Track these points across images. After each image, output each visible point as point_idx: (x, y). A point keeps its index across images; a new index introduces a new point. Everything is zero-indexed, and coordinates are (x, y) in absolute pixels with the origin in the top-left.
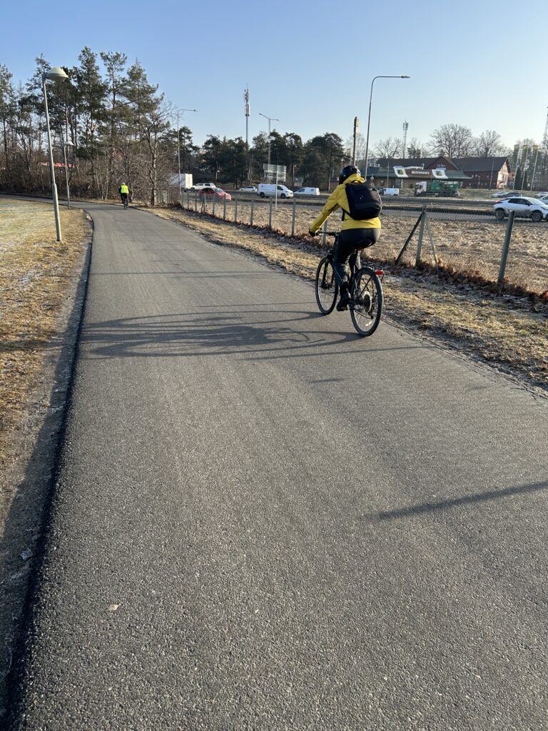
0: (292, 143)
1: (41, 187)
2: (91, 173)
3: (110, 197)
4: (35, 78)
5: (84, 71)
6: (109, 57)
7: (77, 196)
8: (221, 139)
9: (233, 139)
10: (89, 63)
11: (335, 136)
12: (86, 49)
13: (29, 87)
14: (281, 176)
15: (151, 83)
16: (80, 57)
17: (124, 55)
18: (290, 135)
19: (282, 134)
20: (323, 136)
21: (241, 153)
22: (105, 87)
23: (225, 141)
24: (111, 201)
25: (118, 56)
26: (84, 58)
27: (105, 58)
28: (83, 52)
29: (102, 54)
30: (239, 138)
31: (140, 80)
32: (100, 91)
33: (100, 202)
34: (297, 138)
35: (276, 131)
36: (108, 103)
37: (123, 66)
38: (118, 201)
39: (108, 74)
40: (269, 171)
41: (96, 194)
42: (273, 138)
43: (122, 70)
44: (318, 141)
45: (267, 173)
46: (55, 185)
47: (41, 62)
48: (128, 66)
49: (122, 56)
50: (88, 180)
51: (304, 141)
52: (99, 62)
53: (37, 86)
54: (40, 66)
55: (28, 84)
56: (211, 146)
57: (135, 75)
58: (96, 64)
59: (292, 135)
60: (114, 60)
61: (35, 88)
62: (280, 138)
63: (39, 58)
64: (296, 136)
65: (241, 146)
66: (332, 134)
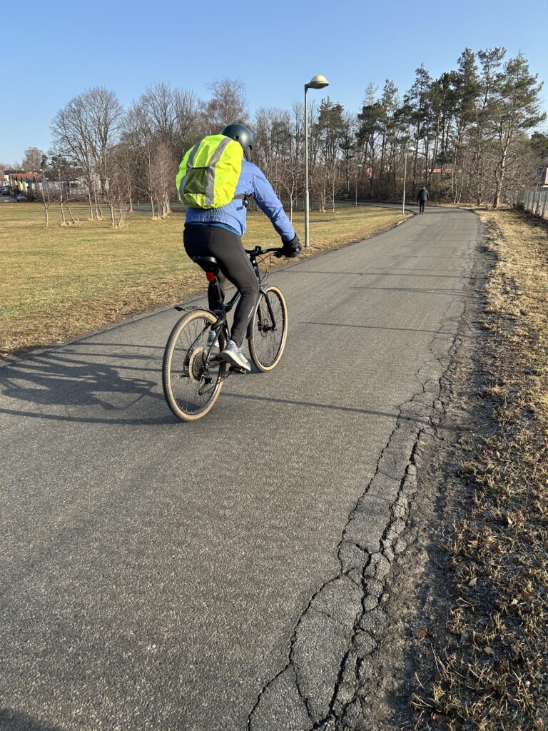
4: (414, 89)
6: (487, 54)
7: (433, 201)
10: (468, 64)
12: (467, 50)
13: (406, 99)
16: (460, 59)
25: (497, 50)
27: (482, 56)
29: (480, 53)
38: (470, 204)
47: (421, 71)
49: (501, 50)
54: (419, 76)
57: (513, 67)
60: (491, 57)
61: (413, 98)
63: (420, 68)
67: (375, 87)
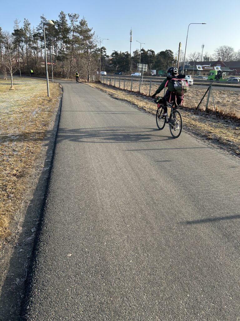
0: (150, 54)
1: (41, 73)
2: (62, 67)
3: (70, 78)
4: (40, 25)
5: (61, 22)
6: (72, 15)
7: (56, 77)
8: (119, 52)
9: (124, 52)
10: (63, 18)
11: (170, 51)
12: (62, 12)
13: (37, 29)
14: (145, 69)
15: (89, 27)
16: (59, 15)
17: (78, 14)
18: (150, 50)
19: (146, 50)
20: (165, 51)
21: (127, 59)
22: (70, 29)
23: (120, 53)
24: (71, 79)
25: (76, 15)
26: (61, 16)
27: (70, 16)
28: (61, 13)
29: (68, 14)
30: (127, 52)
31: (85, 26)
32: (67, 31)
33: (66, 80)
34: (153, 52)
35: (144, 49)
36: (70, 36)
37: (77, 20)
38: (73, 79)
39: (71, 23)
40: (140, 67)
41: (64, 77)
42: (142, 52)
43: (77, 21)
44: (162, 53)
45: (139, 68)
46: (48, 72)
47: (43, 18)
48: (79, 20)
49: (77, 15)
50: (61, 70)
51: (156, 53)
52: (67, 18)
53: (41, 28)
54: (42, 20)
55: (37, 28)
56: (114, 55)
57: (83, 23)
58: (66, 19)
59: (151, 51)
60: (74, 17)
61: (40, 29)
62: (145, 52)
63: (42, 16)
64: (152, 51)
65: (128, 55)
66: (169, 50)
67: (19, 21)
